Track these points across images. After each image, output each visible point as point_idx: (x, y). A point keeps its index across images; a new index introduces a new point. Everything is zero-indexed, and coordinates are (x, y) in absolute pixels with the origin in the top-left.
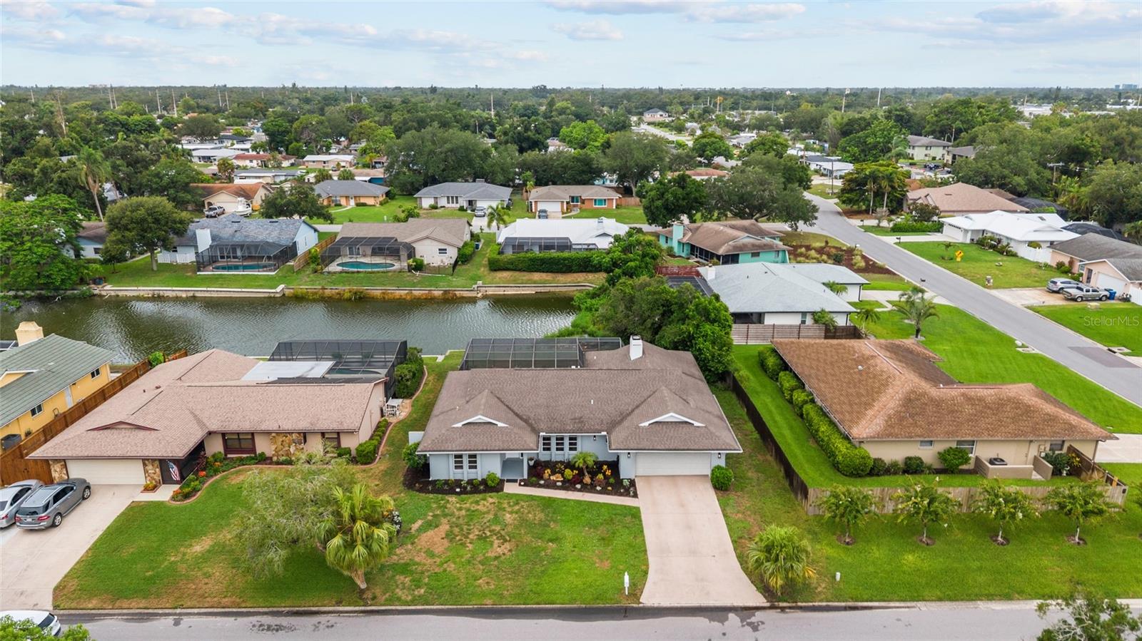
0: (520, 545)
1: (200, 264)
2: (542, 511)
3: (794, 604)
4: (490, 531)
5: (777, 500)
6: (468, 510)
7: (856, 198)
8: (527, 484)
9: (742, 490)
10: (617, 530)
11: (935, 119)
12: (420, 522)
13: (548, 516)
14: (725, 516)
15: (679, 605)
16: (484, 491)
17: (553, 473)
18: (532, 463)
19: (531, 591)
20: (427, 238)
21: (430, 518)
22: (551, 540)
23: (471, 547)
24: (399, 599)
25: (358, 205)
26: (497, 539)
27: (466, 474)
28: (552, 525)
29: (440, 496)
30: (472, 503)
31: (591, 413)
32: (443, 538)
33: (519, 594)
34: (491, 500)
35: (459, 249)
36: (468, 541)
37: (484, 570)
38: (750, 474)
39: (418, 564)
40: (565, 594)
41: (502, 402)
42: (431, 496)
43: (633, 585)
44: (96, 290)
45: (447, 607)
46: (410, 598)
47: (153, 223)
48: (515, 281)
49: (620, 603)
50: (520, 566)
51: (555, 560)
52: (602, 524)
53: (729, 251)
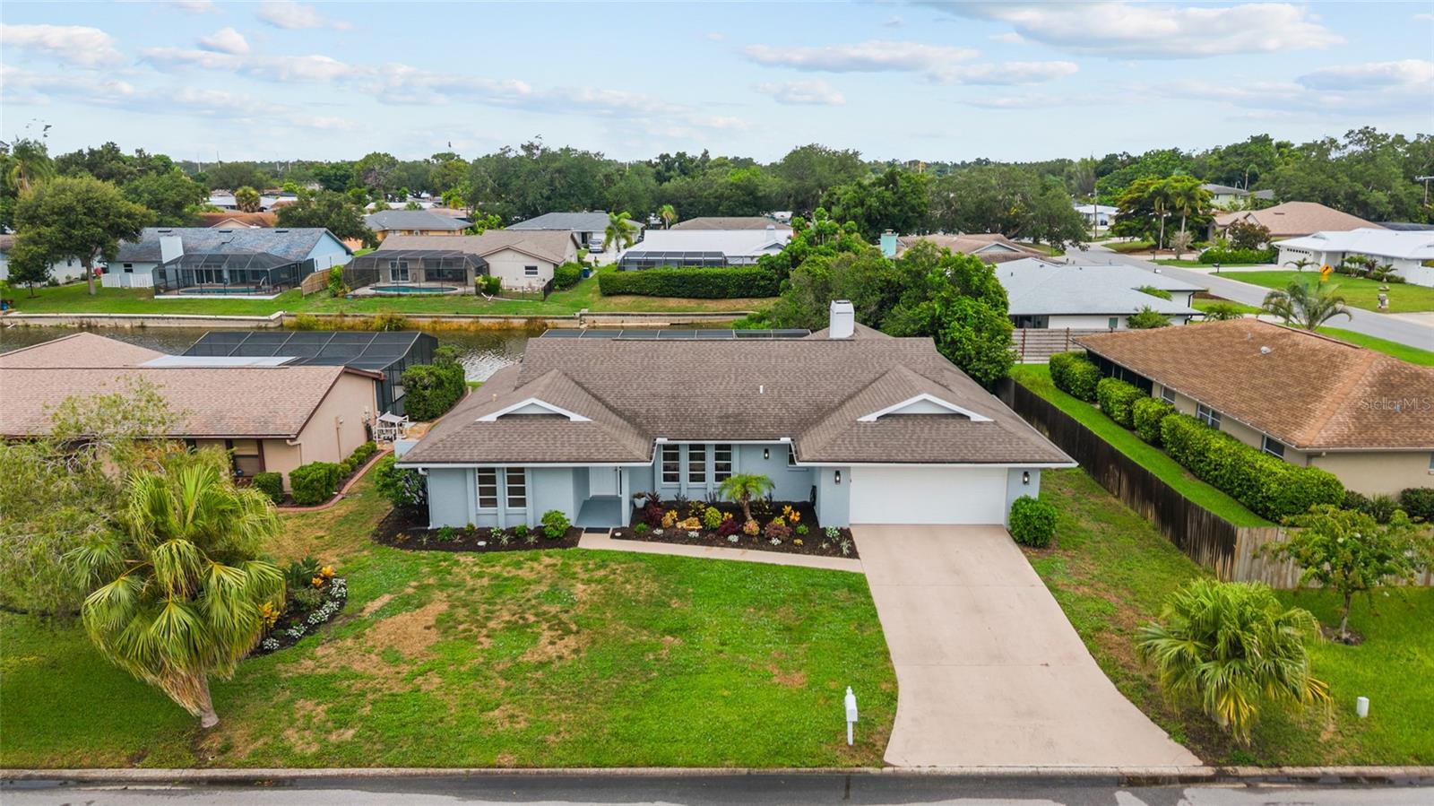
0: (601, 640)
1: (160, 287)
2: (656, 579)
3: (1275, 771)
4: (536, 615)
5: (1156, 564)
6: (497, 577)
7: (1138, 226)
8: (626, 535)
9: (1076, 547)
10: (820, 613)
11: (1219, 162)
12: (386, 598)
13: (667, 587)
14: (1053, 589)
15: (983, 771)
16: (536, 546)
17: (682, 517)
18: (640, 503)
19: (616, 735)
20: (509, 250)
21: (410, 591)
22: (671, 632)
23: (487, 643)
24: (286, 752)
26: (550, 628)
27: (502, 516)
28: (675, 603)
29: (441, 554)
30: (507, 565)
31: (759, 407)
32: (428, 628)
33: (585, 742)
34: (547, 561)
35: (557, 269)
36: (484, 632)
37: (508, 688)
38: (1083, 524)
39: (357, 676)
40: (697, 741)
41: (586, 390)
42: (425, 553)
43: (864, 724)
45: (402, 770)
46: (315, 748)
47: (85, 214)
49: (835, 762)
50: (593, 681)
51: (676, 670)
52: (784, 602)
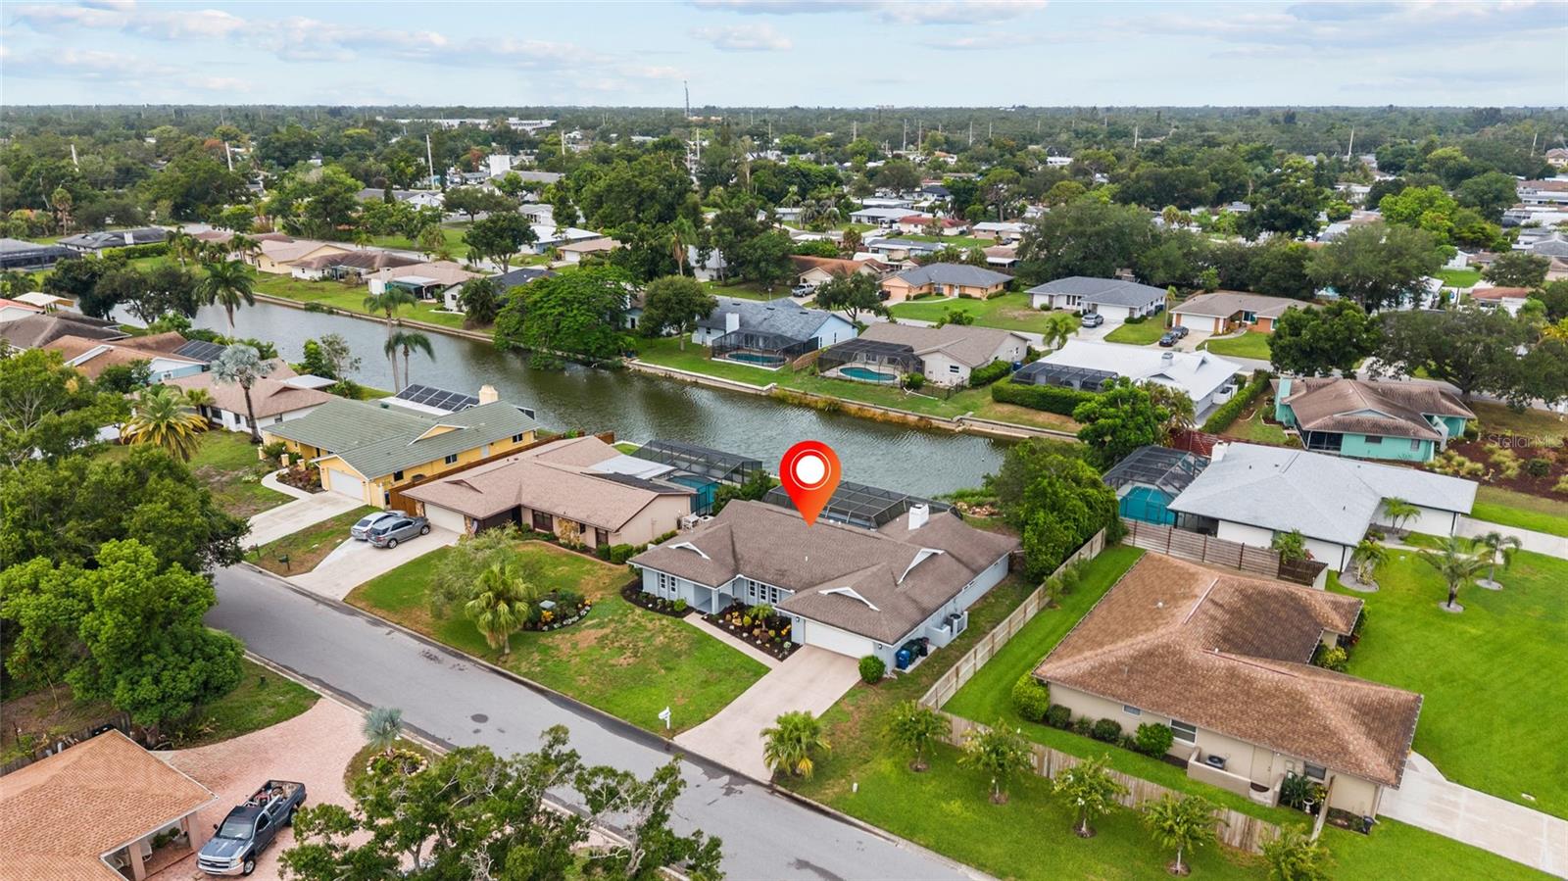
0: (641, 663)
1: (720, 350)
3: (789, 792)
4: (633, 645)
6: (639, 624)
8: (709, 619)
9: (890, 689)
10: (727, 679)
12: (595, 621)
14: (837, 703)
15: (698, 753)
16: (669, 613)
17: (737, 616)
18: (734, 603)
19: (606, 698)
20: (938, 351)
21: (606, 620)
22: (666, 668)
25: (962, 296)
26: (631, 652)
27: (663, 593)
28: (683, 656)
29: (646, 609)
30: (648, 619)
31: (798, 569)
32: (596, 638)
33: (596, 696)
34: (672, 624)
35: (973, 369)
37: (593, 670)
39: (558, 649)
41: (732, 537)
42: (628, 604)
43: (681, 723)
44: (626, 362)
46: (526, 670)
48: (1010, 419)
49: (663, 734)
51: (649, 683)
52: (720, 671)
53: (1326, 426)
